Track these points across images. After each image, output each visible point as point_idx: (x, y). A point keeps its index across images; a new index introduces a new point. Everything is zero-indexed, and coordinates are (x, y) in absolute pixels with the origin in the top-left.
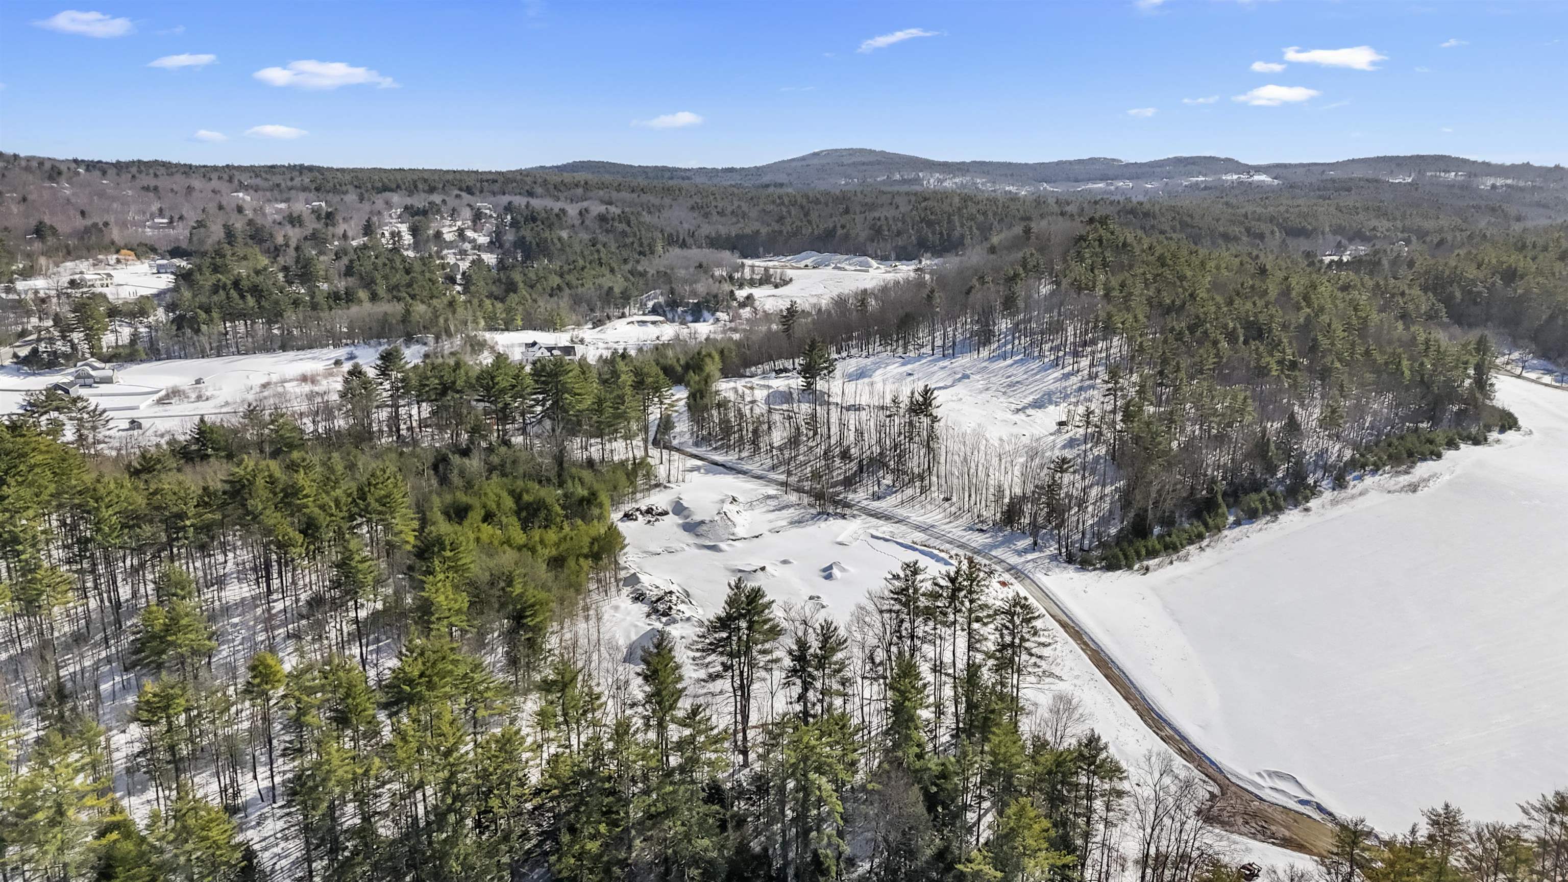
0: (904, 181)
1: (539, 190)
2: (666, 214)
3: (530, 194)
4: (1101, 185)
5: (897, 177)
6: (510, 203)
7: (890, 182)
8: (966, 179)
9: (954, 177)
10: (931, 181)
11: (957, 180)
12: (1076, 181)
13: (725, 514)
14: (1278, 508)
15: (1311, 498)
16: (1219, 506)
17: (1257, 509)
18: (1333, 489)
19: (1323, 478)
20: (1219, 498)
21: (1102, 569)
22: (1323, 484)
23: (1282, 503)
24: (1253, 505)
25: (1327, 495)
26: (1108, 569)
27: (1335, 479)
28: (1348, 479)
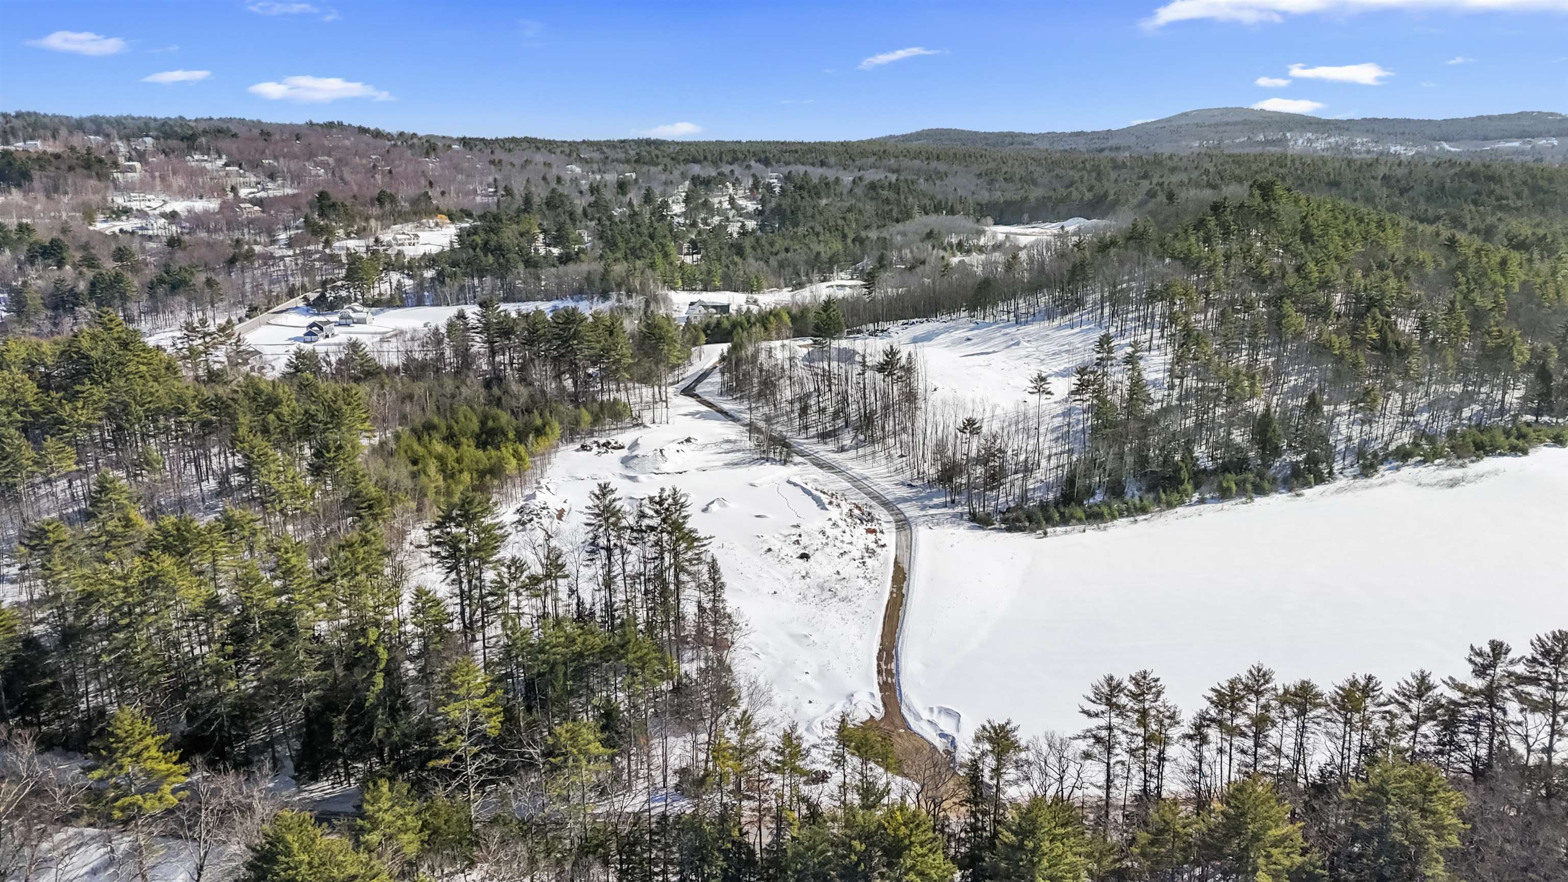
0: (1268, 142)
1: (832, 160)
2: (950, 181)
3: (823, 164)
4: (1516, 144)
5: (1261, 137)
6: (790, 173)
7: (1251, 142)
8: (1343, 140)
9: (1329, 136)
10: (1298, 143)
11: (1332, 140)
12: (1486, 138)
13: (661, 451)
14: (1260, 491)
15: (1316, 484)
16: (1182, 482)
17: (1229, 489)
18: (1355, 477)
19: (1352, 466)
20: (1184, 474)
21: (1000, 530)
22: (1347, 472)
23: (1266, 485)
24: (1224, 485)
25: (1341, 482)
26: (1009, 530)
27: (1364, 467)
28: (1382, 468)
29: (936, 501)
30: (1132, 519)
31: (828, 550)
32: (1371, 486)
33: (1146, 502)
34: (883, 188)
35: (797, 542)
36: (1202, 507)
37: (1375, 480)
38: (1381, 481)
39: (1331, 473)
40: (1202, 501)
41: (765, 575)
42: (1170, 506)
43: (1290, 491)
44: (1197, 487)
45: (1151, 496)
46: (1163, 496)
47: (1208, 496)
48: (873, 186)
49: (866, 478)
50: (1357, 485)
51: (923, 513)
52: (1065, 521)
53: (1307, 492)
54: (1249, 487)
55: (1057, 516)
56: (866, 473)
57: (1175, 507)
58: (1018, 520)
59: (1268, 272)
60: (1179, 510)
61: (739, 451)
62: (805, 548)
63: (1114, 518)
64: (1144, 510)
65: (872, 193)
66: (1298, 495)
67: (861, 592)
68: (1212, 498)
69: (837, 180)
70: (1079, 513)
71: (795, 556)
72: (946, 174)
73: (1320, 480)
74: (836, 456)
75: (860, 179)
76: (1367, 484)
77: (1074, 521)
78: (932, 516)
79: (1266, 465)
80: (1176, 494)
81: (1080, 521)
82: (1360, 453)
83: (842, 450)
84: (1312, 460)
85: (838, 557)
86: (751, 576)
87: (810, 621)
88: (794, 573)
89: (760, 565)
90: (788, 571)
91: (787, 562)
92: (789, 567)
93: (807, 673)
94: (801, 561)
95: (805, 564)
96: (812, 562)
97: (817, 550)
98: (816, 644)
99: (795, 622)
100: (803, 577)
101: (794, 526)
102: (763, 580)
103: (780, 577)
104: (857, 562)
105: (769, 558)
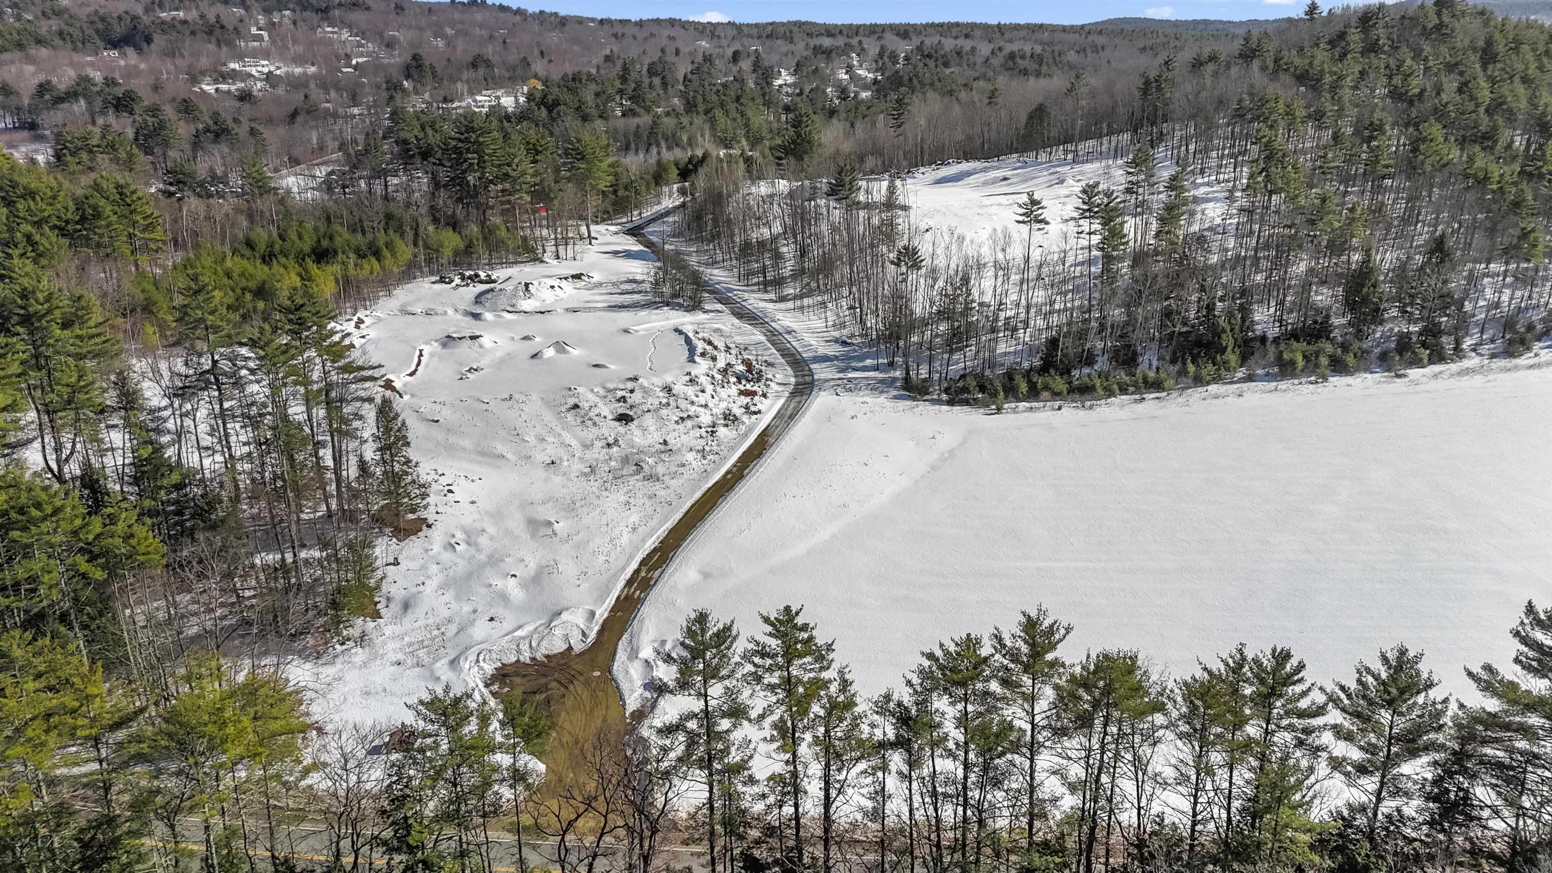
1: (978, 33)
3: (967, 37)
6: (922, 42)
13: (527, 285)
14: (1339, 367)
15: (1431, 362)
16: (1223, 351)
17: (1292, 363)
18: (1493, 356)
19: (1492, 341)
20: (1227, 340)
21: (939, 402)
22: (1485, 349)
23: (1350, 359)
24: (1285, 356)
25: (1472, 361)
26: (951, 403)
27: (1511, 342)
28: (1537, 346)
29: (868, 362)
30: (1137, 397)
31: (664, 412)
32: (1516, 368)
33: (1163, 375)
34: (1023, 57)
35: (623, 399)
36: (1245, 386)
37: (1524, 361)
38: (1531, 362)
39: (1457, 349)
40: (1250, 378)
41: (551, 439)
42: (1199, 381)
43: (1388, 370)
44: (1244, 359)
45: (1174, 369)
46: (1191, 368)
47: (1260, 372)
48: (1012, 56)
49: (789, 333)
50: (1493, 366)
51: (841, 375)
52: (1034, 393)
53: (1414, 373)
54: (1324, 361)
55: (1024, 387)
56: (794, 326)
57: (1208, 383)
58: (965, 390)
59: (1416, 91)
60: (1213, 388)
61: (640, 292)
62: (632, 407)
63: (1110, 393)
64: (1156, 385)
65: (1010, 63)
66: (1398, 376)
67: (682, 470)
68: (1268, 374)
69: (973, 49)
70: (1059, 383)
71: (610, 417)
72: (1103, 48)
73: (1438, 357)
74: (770, 306)
75: (1000, 49)
76: (1509, 365)
77: (1045, 394)
78: (850, 380)
79: (1359, 335)
80: (1210, 366)
81: (1056, 395)
82: (1509, 324)
83: (782, 299)
84: (1432, 332)
85: (677, 422)
86: (531, 438)
87: (574, 503)
88: (598, 439)
89: (553, 425)
90: (591, 435)
91: (595, 424)
92: (594, 430)
93: (514, 576)
94: (617, 424)
95: (621, 428)
96: (633, 426)
97: (649, 411)
98: (555, 534)
99: (551, 503)
100: (609, 445)
101: (630, 379)
102: (544, 445)
103: (574, 443)
104: (703, 430)
105: (570, 417)
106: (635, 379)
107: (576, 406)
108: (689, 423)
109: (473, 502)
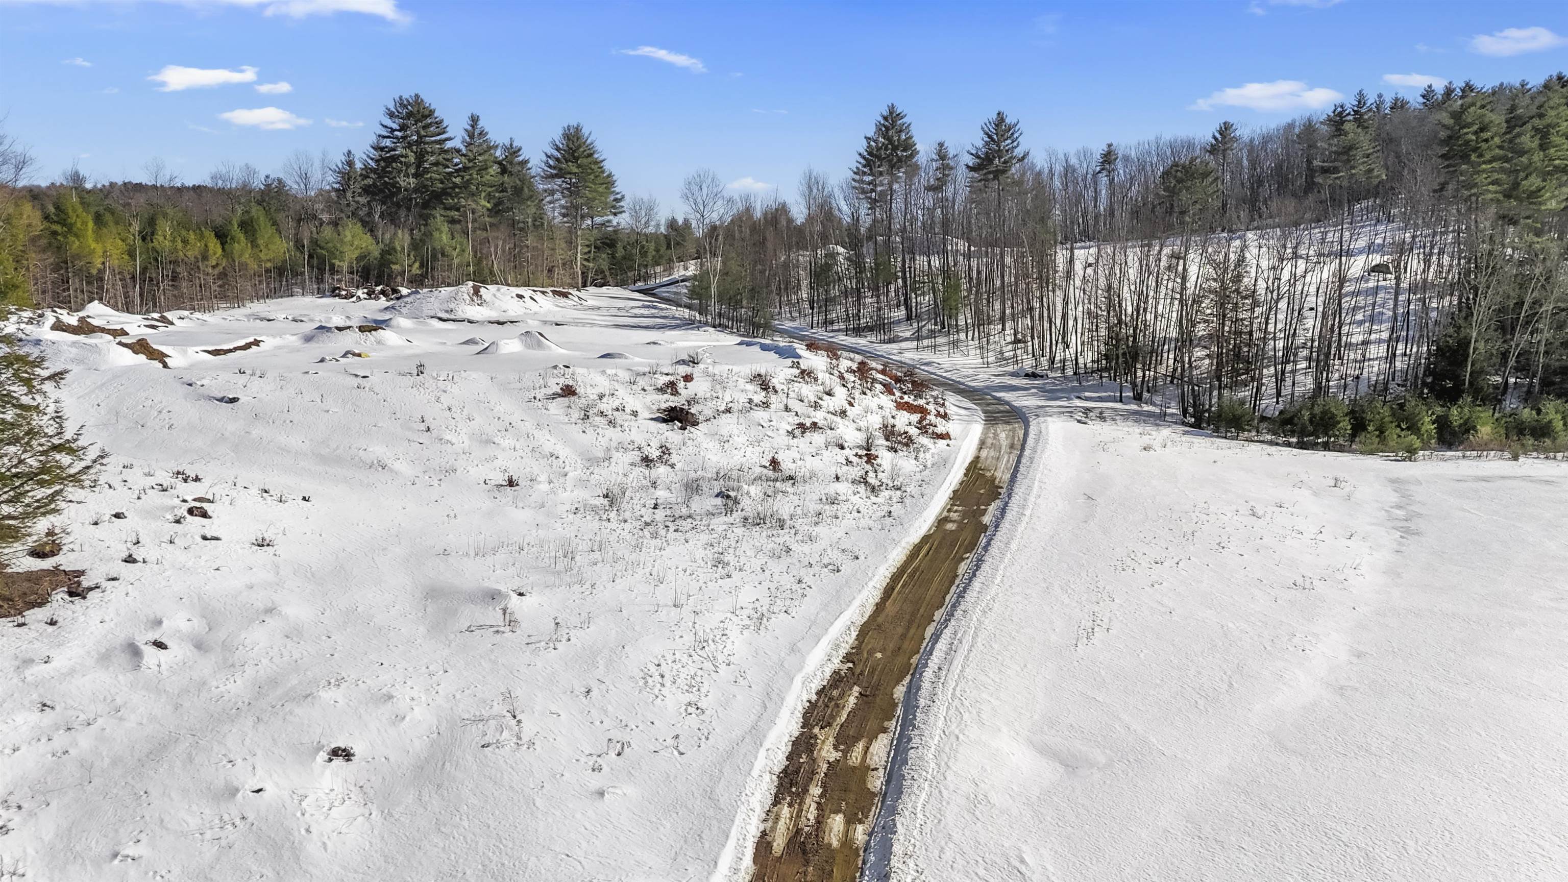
13: (477, 288)
31: (761, 415)
35: (671, 388)
41: (508, 442)
62: (691, 402)
71: (646, 413)
85: (791, 433)
86: (461, 439)
87: (569, 555)
88: (622, 447)
89: (515, 418)
90: (604, 442)
91: (611, 423)
92: (611, 432)
93: (344, 754)
94: (664, 426)
95: (671, 434)
96: (698, 433)
97: (728, 411)
98: (512, 623)
99: (501, 556)
100: (647, 461)
101: (683, 362)
102: (490, 450)
103: (563, 452)
104: (847, 452)
105: (556, 408)
106: (694, 362)
107: (568, 391)
108: (818, 438)
109: (262, 544)
